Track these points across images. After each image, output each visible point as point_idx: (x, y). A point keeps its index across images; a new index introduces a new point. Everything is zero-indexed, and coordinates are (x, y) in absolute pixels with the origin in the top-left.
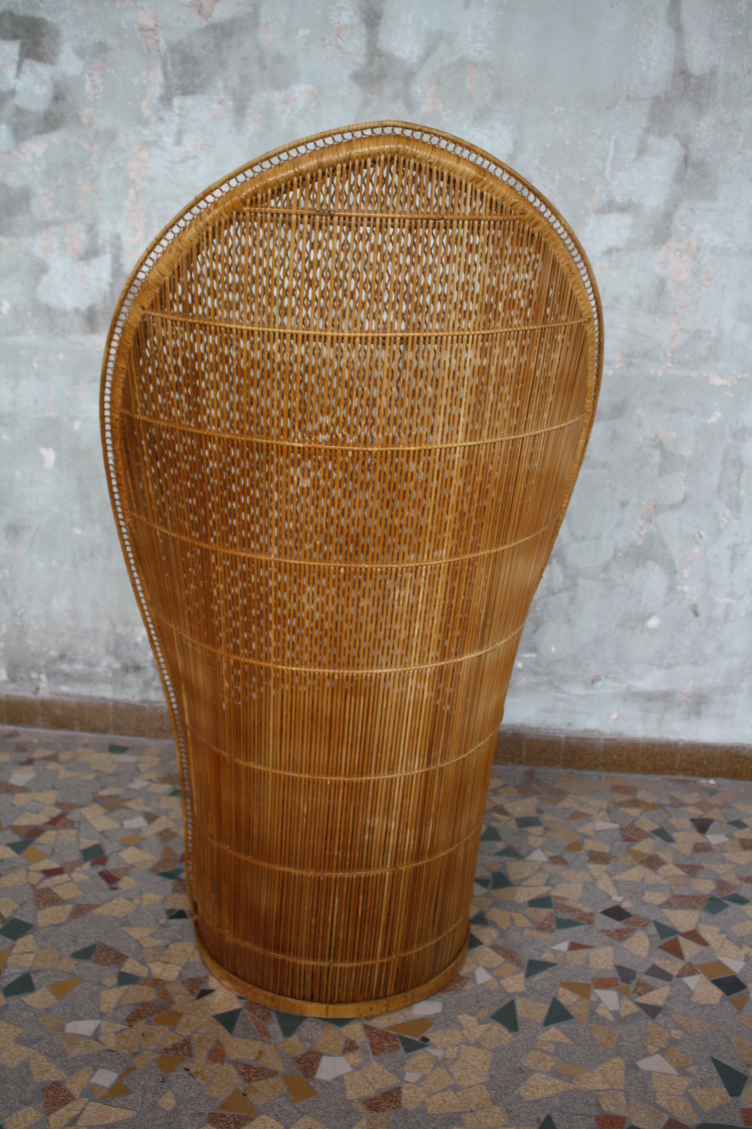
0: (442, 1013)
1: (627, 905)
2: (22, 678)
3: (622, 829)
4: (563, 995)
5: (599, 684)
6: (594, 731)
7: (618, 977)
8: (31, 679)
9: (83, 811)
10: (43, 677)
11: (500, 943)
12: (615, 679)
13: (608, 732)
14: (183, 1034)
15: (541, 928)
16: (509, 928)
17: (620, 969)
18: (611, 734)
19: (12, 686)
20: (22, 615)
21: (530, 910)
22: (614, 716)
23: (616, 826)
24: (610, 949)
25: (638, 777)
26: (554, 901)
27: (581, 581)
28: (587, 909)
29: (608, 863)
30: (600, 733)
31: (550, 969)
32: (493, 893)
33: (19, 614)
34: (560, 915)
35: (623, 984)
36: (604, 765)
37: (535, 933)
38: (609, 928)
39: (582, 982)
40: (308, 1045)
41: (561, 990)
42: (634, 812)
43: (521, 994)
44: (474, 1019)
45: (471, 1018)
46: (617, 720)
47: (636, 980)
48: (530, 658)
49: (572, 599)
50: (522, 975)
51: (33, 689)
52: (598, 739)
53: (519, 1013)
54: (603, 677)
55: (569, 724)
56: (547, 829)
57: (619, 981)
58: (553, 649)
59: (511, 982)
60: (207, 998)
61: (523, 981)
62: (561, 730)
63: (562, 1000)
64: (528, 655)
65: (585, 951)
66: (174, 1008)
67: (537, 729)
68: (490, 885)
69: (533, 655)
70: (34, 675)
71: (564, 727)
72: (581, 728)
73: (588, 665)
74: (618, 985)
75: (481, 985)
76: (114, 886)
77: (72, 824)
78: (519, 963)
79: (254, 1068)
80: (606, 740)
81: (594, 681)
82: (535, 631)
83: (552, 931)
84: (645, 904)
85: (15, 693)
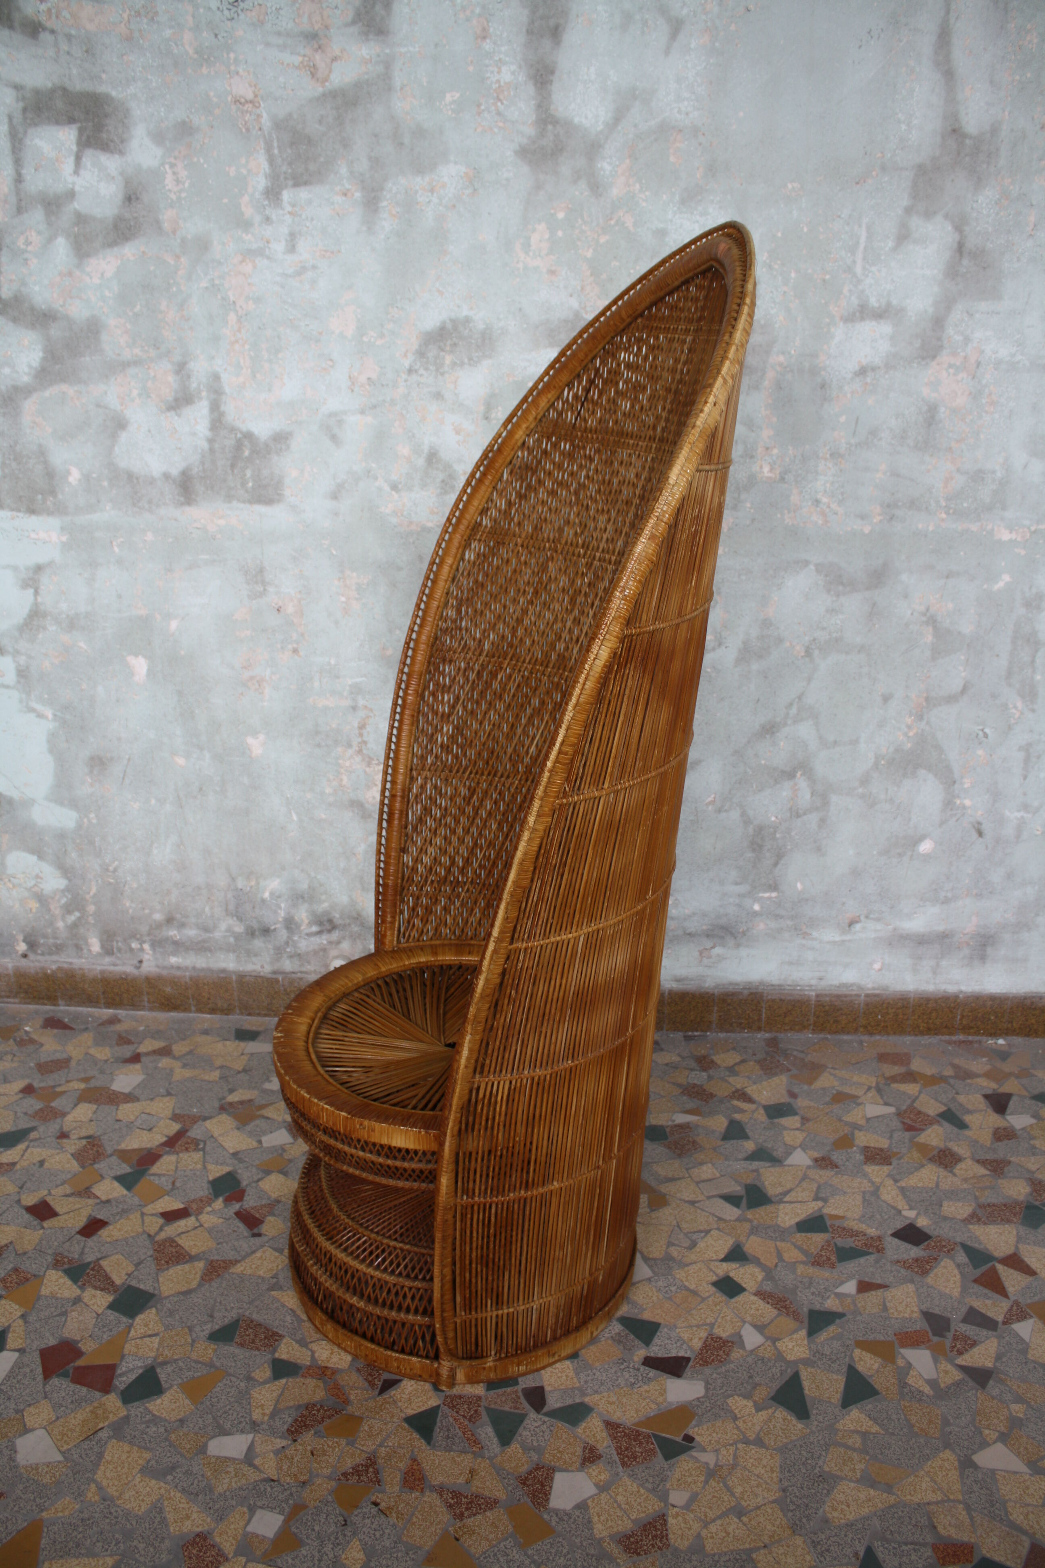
0: (706, 1396)
1: (922, 1222)
2: (119, 950)
3: (899, 1114)
4: (861, 1359)
5: (858, 927)
6: (852, 985)
7: (928, 1330)
8: (131, 950)
9: (208, 1124)
10: (146, 946)
11: (768, 1287)
12: (878, 920)
13: (870, 986)
14: (365, 1448)
15: (817, 1262)
16: (776, 1265)
17: (928, 1316)
18: (874, 989)
19: (107, 960)
20: (115, 870)
21: (800, 1237)
22: (877, 966)
23: (892, 1110)
24: (911, 1288)
25: (908, 1039)
26: (828, 1223)
27: (834, 798)
28: (872, 1232)
29: (890, 1164)
30: (860, 987)
31: (838, 1321)
32: (749, 1214)
33: (111, 868)
34: (840, 1242)
35: (935, 1339)
36: (865, 1027)
37: (811, 1270)
38: (905, 1257)
39: (882, 1338)
40: (535, 1457)
41: (857, 1352)
42: (911, 1089)
43: (806, 1362)
44: (750, 1404)
45: (745, 1402)
46: (880, 970)
47: (952, 1332)
48: (769, 898)
49: (823, 820)
50: (803, 1333)
51: (135, 962)
52: (859, 996)
53: (806, 1392)
54: (862, 918)
55: (821, 979)
56: (805, 1120)
57: (930, 1334)
58: (799, 886)
59: (790, 1345)
60: (392, 1392)
61: (806, 1342)
62: (811, 986)
63: (860, 1368)
64: (767, 895)
65: (880, 1292)
66: (350, 1409)
67: (779, 985)
68: (744, 1202)
69: (774, 894)
70: (135, 945)
71: (813, 982)
72: (836, 983)
73: (844, 904)
74: (929, 1341)
75: (752, 1351)
76: (256, 1231)
77: (196, 1145)
78: (796, 1316)
79: (466, 1497)
80: (867, 996)
81: (851, 924)
82: (776, 864)
83: (833, 1266)
84: (946, 1218)
85: (112, 968)
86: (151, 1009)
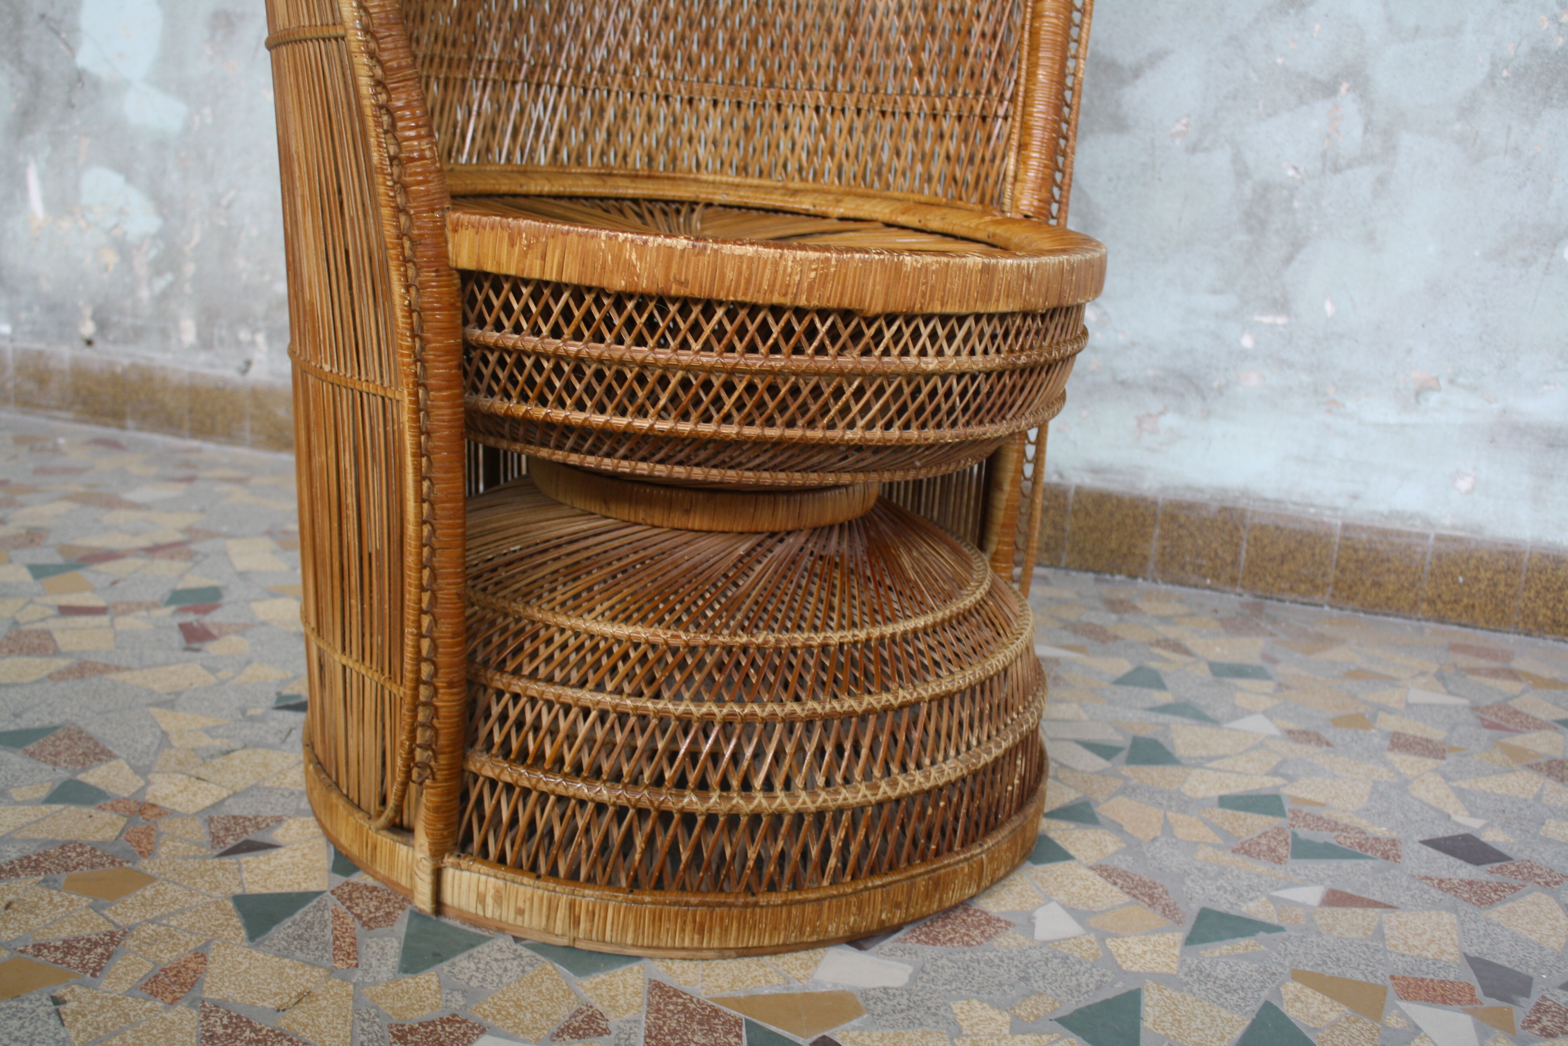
0: (907, 990)
1: (1493, 837)
2: (222, 341)
3: (1475, 708)
4: (1297, 998)
5: (1434, 399)
6: (1412, 516)
7: (1475, 984)
8: (238, 343)
9: (230, 543)
10: (260, 338)
11: (1124, 863)
12: (1473, 389)
13: (1447, 522)
14: (117, 920)
15: (1246, 850)
16: (1155, 839)
17: (1477, 964)
18: (1454, 527)
19: (203, 357)
21: (1220, 815)
22: (1464, 484)
23: (1460, 702)
24: (1447, 918)
25: (1512, 638)
26: (1287, 807)
27: (1406, 140)
28: (1381, 831)
29: (1443, 758)
30: (1428, 522)
31: (1262, 935)
32: (1127, 771)
34: (1304, 833)
35: (1491, 1002)
36: (1431, 602)
37: (1228, 857)
38: (1445, 875)
39: (1359, 977)
40: (457, 1002)
41: (1292, 987)
42: (1507, 686)
43: (1163, 980)
44: (1004, 1018)
45: (994, 1013)
46: (1470, 492)
47: (1535, 997)
48: (1273, 326)
49: (1382, 181)
50: (1179, 936)
51: (240, 363)
52: (1425, 537)
53: (1147, 1024)
54: (1443, 382)
55: (1355, 497)
56: (1281, 687)
57: (1479, 992)
58: (1329, 308)
59: (1139, 949)
60: (248, 860)
61: (1177, 952)
62: (1335, 509)
63: (1292, 1012)
64: (1267, 319)
65: (1372, 912)
66: (146, 865)
67: (1277, 501)
68: (1123, 755)
69: (1281, 320)
70: (244, 335)
71: (1341, 502)
72: (1383, 508)
73: (1409, 351)
74: (1473, 1001)
75: (1045, 943)
76: (196, 645)
77: (191, 556)
78: (1170, 912)
79: (254, 1030)
80: (1440, 538)
81: (1419, 393)
82: (1288, 260)
83: (1280, 860)
84: (1547, 841)
85: (206, 371)
86: (254, 445)
